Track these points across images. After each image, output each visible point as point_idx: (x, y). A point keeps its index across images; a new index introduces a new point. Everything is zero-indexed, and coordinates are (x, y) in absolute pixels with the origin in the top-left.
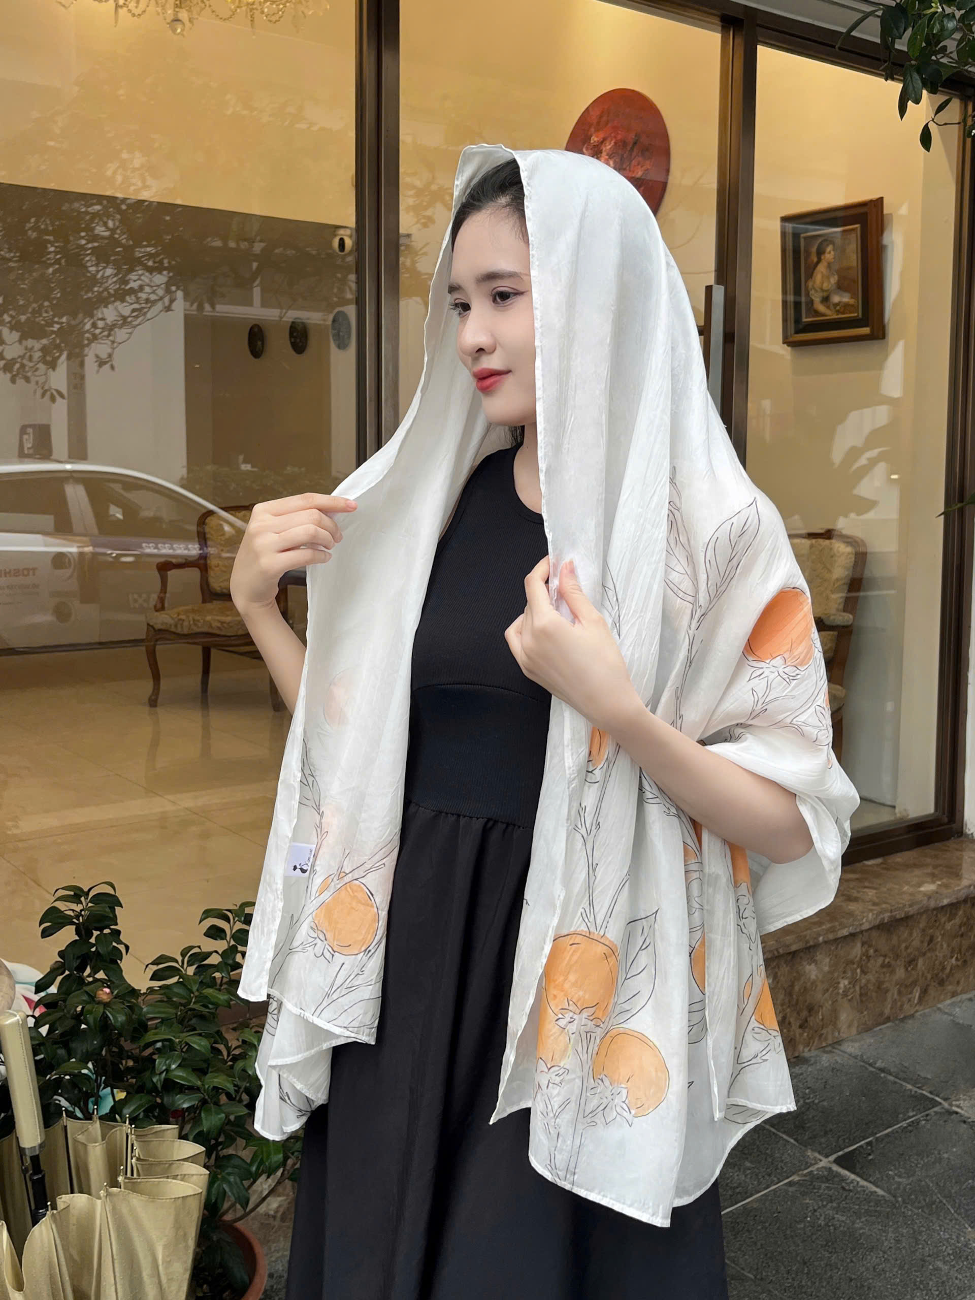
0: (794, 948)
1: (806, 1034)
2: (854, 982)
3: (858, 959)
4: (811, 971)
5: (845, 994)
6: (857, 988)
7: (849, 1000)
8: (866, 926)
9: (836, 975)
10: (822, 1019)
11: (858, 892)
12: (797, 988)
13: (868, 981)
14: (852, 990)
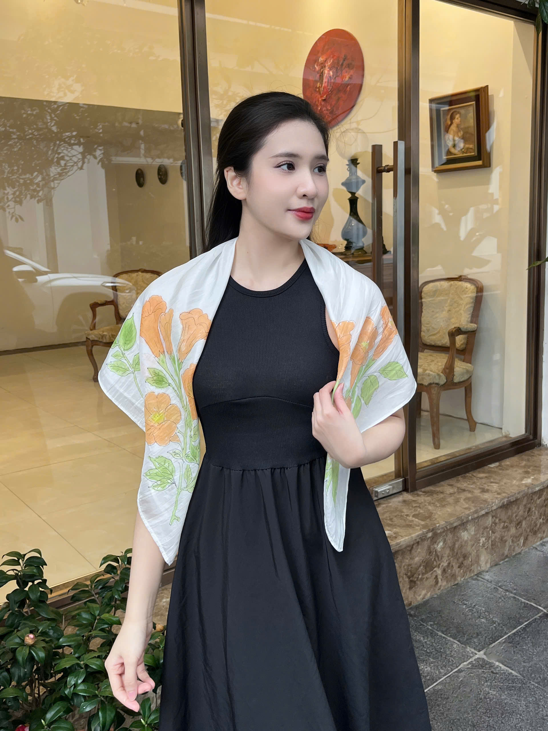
0: (455, 525)
1: (462, 571)
2: (488, 538)
3: (489, 525)
4: (465, 535)
5: (483, 545)
6: (490, 541)
7: (486, 549)
8: (495, 508)
9: (478, 536)
10: (471, 561)
11: (488, 486)
12: (457, 546)
13: (496, 537)
14: (487, 543)
